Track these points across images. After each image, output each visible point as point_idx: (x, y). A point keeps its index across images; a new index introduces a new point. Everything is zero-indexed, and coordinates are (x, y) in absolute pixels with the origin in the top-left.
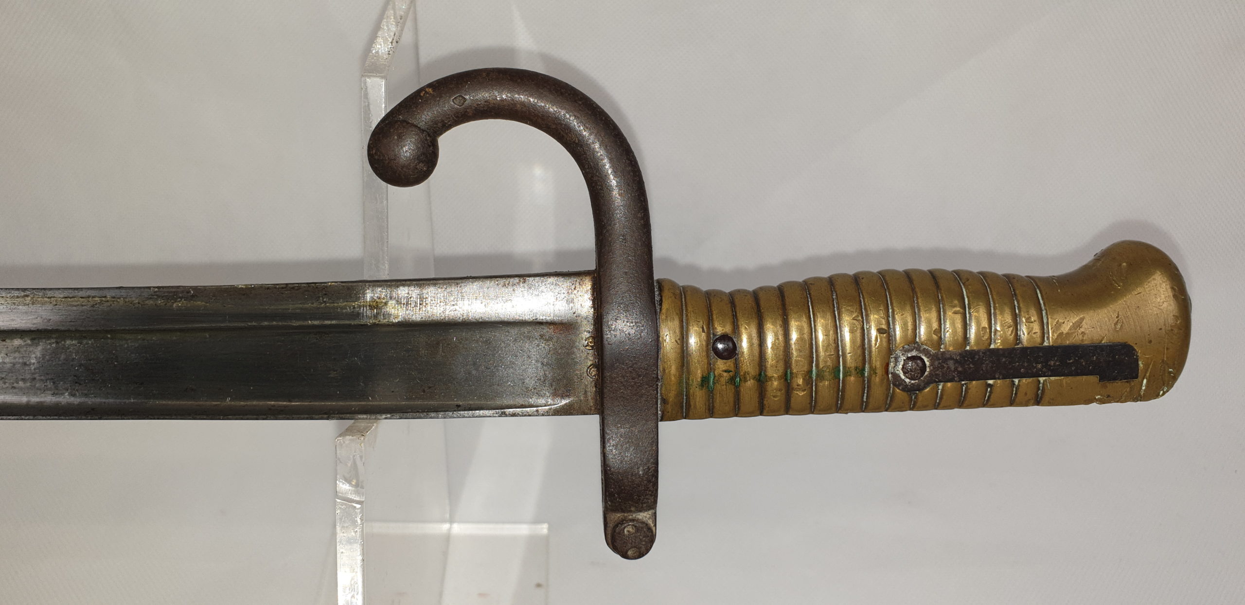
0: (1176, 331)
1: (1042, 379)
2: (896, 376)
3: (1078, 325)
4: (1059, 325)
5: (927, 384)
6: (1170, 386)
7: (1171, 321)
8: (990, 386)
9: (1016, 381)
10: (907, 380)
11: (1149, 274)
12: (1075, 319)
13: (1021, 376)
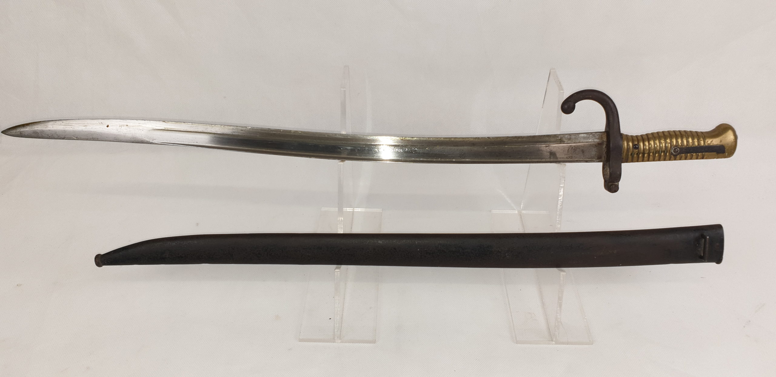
0: (734, 142)
1: (704, 153)
2: (672, 153)
3: (712, 141)
4: (708, 141)
5: (678, 154)
6: (733, 155)
7: (733, 140)
8: (692, 155)
9: (698, 154)
10: (674, 154)
11: (729, 130)
12: (711, 140)
13: (699, 153)
